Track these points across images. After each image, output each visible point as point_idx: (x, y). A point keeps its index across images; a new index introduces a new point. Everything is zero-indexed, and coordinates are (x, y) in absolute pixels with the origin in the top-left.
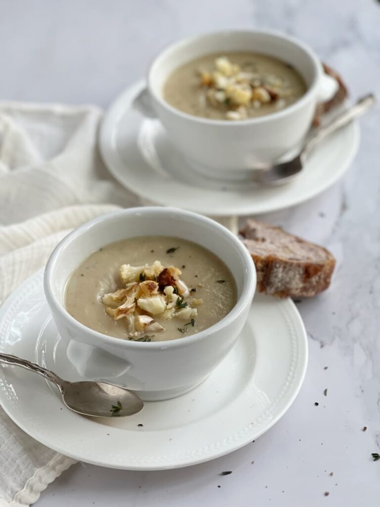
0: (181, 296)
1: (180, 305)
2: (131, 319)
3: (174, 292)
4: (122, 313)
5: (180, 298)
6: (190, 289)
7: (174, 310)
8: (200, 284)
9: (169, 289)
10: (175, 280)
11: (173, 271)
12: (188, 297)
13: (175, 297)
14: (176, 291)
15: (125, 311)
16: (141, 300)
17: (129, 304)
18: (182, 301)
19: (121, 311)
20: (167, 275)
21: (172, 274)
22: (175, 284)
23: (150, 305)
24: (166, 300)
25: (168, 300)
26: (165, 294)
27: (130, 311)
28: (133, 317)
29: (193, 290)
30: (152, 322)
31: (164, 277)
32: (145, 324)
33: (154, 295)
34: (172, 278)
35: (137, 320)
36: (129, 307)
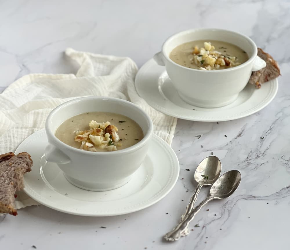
0: (112, 140)
2: (83, 143)
3: (110, 137)
4: (79, 139)
5: (111, 140)
7: (106, 145)
8: (125, 138)
9: (108, 135)
10: (112, 132)
11: (113, 127)
12: (117, 142)
13: (109, 139)
14: (111, 137)
15: (81, 138)
16: (90, 135)
17: (85, 136)
18: (112, 142)
19: (79, 138)
20: (109, 128)
21: (111, 128)
22: (111, 134)
23: (95, 139)
25: (105, 139)
26: (105, 137)
27: (84, 139)
28: (84, 143)
29: (121, 140)
30: (92, 147)
31: (108, 129)
32: (88, 146)
33: (98, 135)
34: (111, 130)
35: (85, 144)
36: (84, 137)
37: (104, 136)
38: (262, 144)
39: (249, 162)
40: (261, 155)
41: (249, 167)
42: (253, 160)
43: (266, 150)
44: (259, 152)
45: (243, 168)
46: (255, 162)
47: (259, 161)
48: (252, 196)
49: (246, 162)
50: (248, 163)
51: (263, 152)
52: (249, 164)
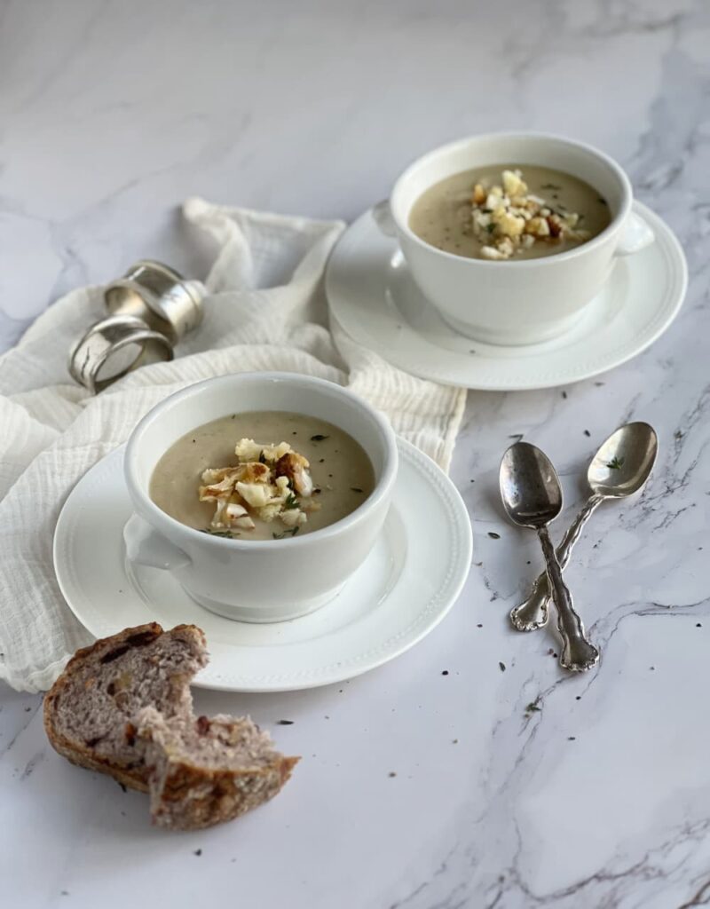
0: (296, 492)
1: (289, 504)
2: (220, 506)
3: (289, 486)
4: (210, 494)
5: (293, 495)
6: (315, 489)
7: (279, 507)
8: (328, 486)
9: (284, 481)
10: (294, 471)
11: (296, 460)
12: (307, 498)
13: (287, 492)
14: (292, 486)
15: (216, 493)
16: (239, 484)
17: (224, 486)
18: (293, 499)
19: (210, 492)
20: (287, 462)
21: (292, 463)
22: (293, 476)
23: (250, 493)
24: (274, 492)
25: (277, 493)
26: (276, 485)
27: (222, 495)
28: (224, 504)
29: (318, 491)
30: (244, 515)
31: (283, 463)
32: (232, 516)
33: (259, 482)
34: (292, 467)
35: (225, 508)
36: (223, 490)
37: (273, 482)
38: (678, 453)
39: (648, 506)
40: (677, 484)
41: (648, 521)
42: (657, 499)
43: (690, 469)
44: (671, 477)
45: (633, 525)
46: (662, 507)
47: (673, 503)
48: (656, 604)
49: (641, 507)
50: (644, 509)
51: (681, 477)
52: (648, 512)
